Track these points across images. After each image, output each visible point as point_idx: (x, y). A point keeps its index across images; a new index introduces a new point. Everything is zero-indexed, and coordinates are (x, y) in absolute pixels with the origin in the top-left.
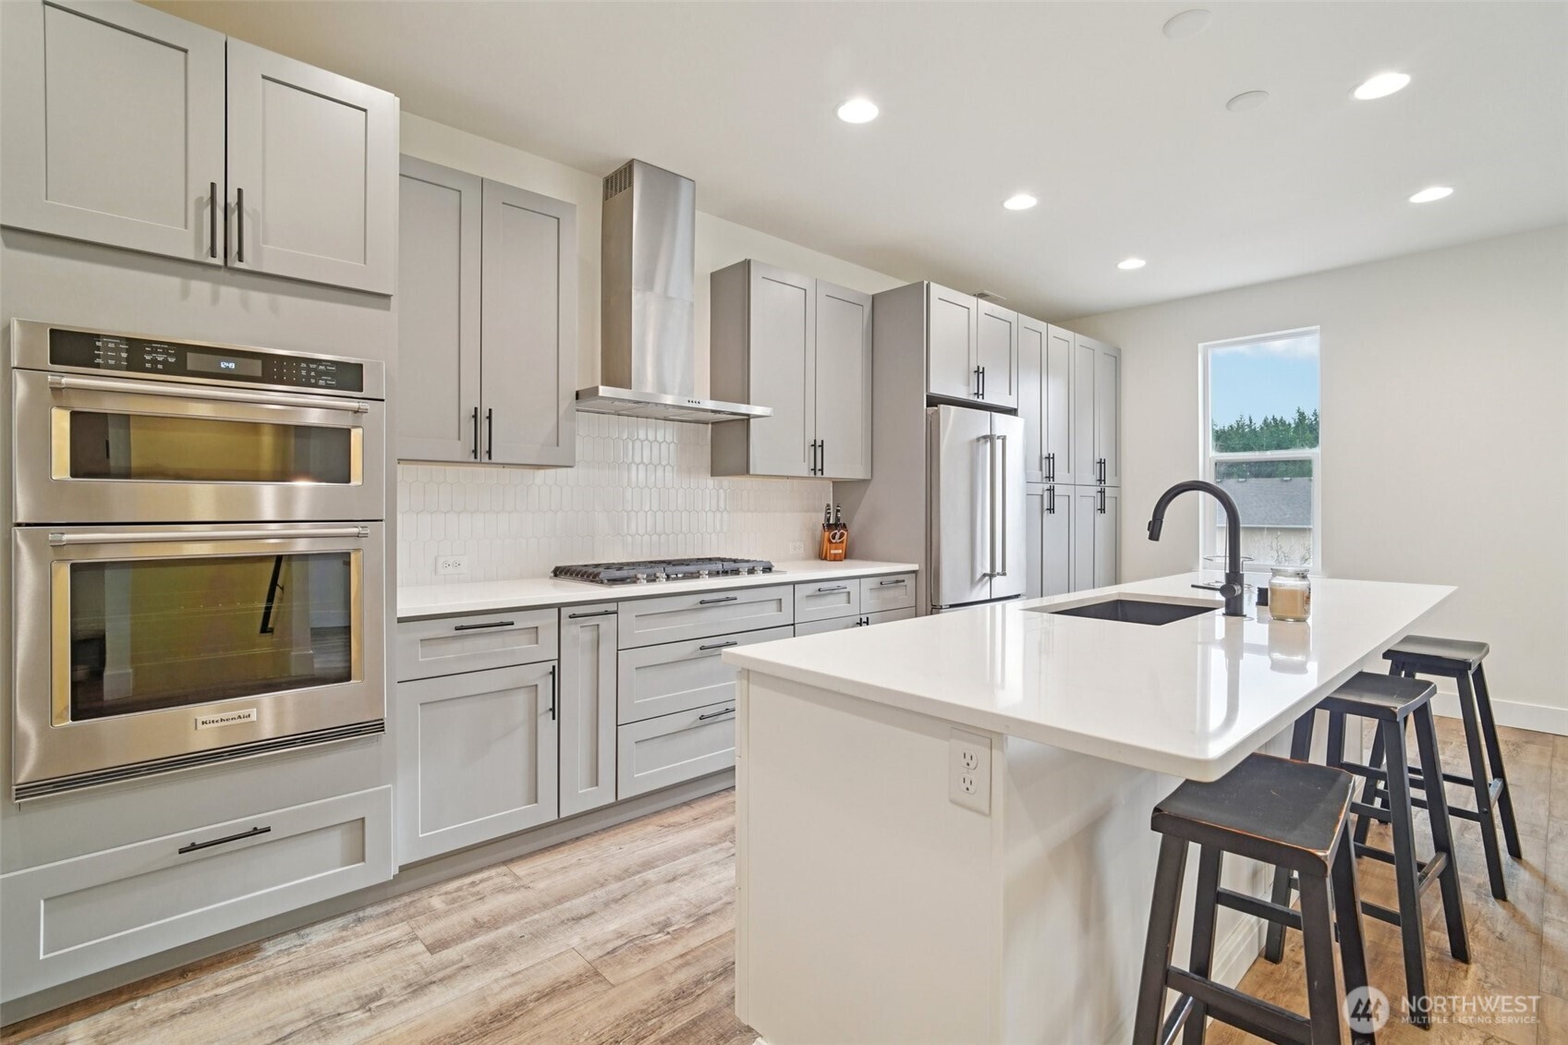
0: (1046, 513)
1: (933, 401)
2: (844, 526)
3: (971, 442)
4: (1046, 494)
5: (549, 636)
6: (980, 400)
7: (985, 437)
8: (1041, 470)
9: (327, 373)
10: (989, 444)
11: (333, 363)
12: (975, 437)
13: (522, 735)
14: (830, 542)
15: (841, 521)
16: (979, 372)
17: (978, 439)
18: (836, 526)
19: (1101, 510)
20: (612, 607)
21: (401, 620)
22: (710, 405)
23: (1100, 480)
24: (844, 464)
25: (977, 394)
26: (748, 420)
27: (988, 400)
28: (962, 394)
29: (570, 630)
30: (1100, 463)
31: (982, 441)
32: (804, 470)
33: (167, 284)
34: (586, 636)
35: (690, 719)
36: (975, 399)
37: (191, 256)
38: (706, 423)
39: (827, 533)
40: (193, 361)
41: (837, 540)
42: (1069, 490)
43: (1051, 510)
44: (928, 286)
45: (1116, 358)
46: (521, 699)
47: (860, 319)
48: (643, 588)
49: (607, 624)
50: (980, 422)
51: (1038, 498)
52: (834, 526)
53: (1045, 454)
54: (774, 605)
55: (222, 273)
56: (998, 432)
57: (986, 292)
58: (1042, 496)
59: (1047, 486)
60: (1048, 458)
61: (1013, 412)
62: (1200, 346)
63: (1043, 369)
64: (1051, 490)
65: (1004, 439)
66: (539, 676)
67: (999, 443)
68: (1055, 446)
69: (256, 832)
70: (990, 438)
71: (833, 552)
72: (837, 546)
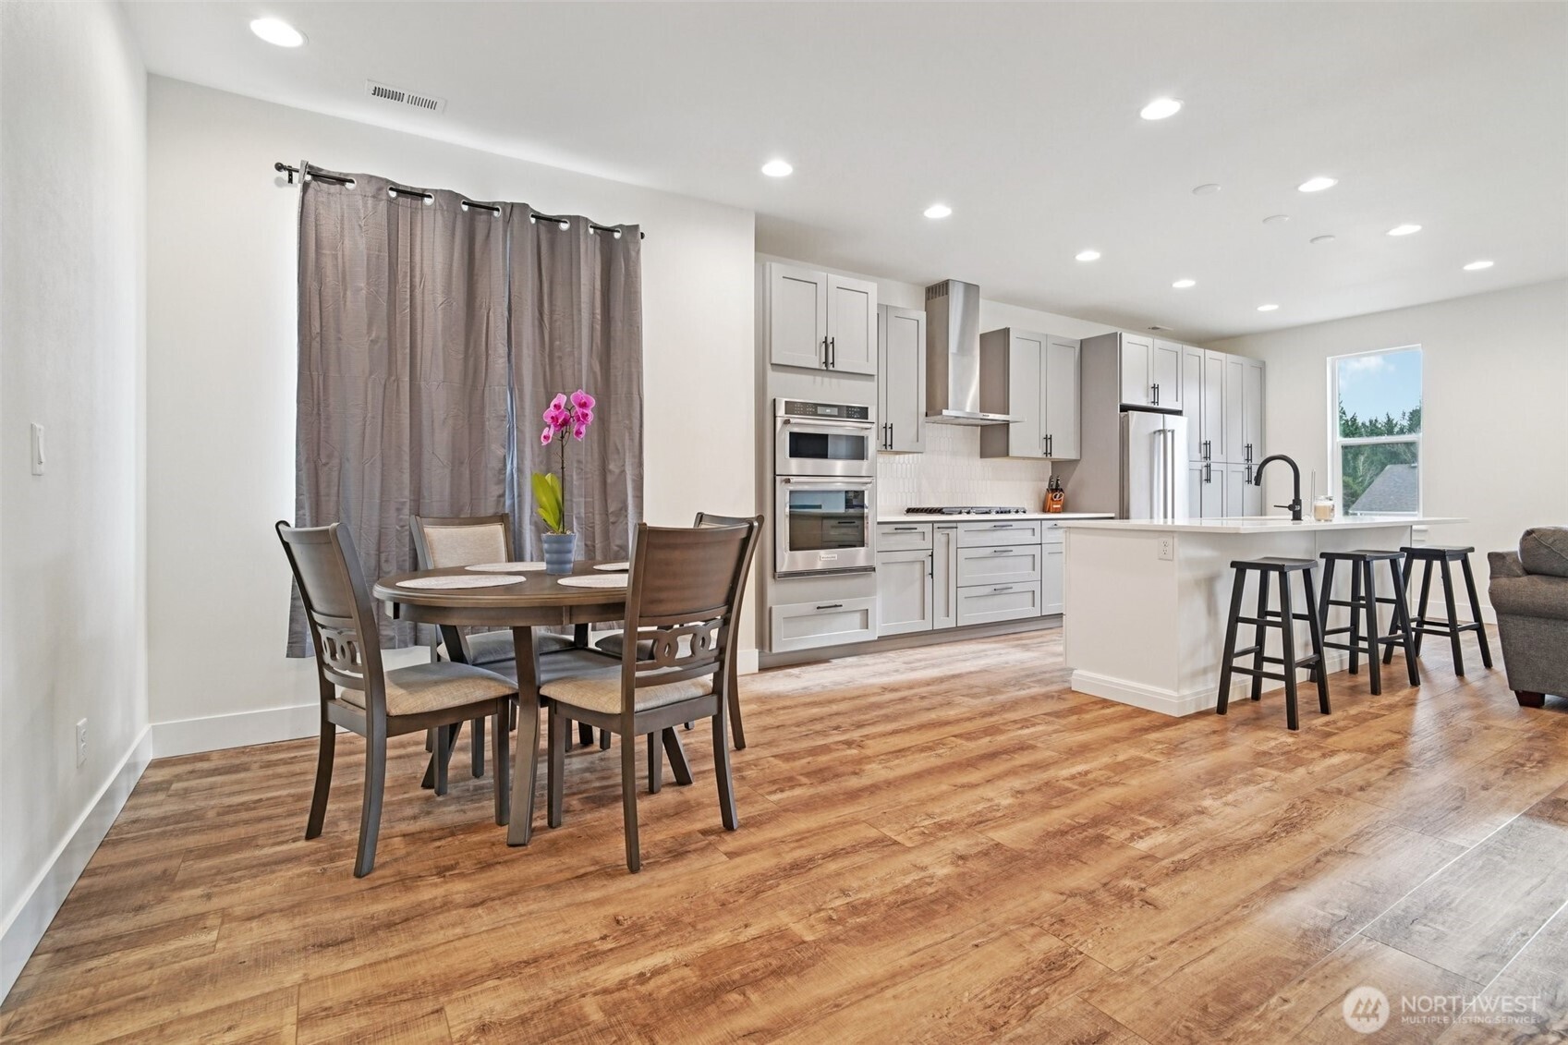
0: (1204, 483)
1: (1125, 408)
2: (1062, 490)
3: (1150, 434)
4: (1204, 470)
5: (928, 536)
6: (1156, 406)
7: (1159, 431)
8: (1200, 452)
9: (855, 412)
10: (1162, 435)
11: (859, 407)
12: (1153, 430)
13: (918, 585)
14: (1052, 499)
15: (1060, 487)
16: (1155, 388)
17: (1155, 433)
18: (1056, 490)
19: (1248, 481)
20: (954, 525)
21: (879, 523)
22: (981, 415)
23: (1248, 460)
24: (1063, 451)
25: (1154, 402)
26: (1008, 424)
27: (1161, 406)
28: (1143, 403)
29: (938, 535)
30: (1248, 447)
31: (1157, 434)
32: (1040, 454)
33: (806, 379)
34: (944, 539)
35: (988, 590)
36: (1152, 405)
37: (817, 367)
38: (977, 425)
39: (1050, 495)
40: (820, 410)
41: (1057, 499)
42: (1223, 467)
43: (1208, 480)
44: (1121, 335)
45: (1262, 368)
46: (918, 567)
47: (1072, 356)
48: (964, 517)
49: (952, 533)
50: (1156, 421)
51: (1198, 473)
52: (1055, 488)
53: (1203, 441)
54: (1030, 531)
55: (826, 373)
56: (1168, 428)
57: (1158, 326)
58: (1201, 471)
59: (1205, 464)
60: (1206, 444)
61: (1179, 413)
62: (1329, 359)
63: (1202, 381)
64: (1208, 466)
65: (1173, 432)
66: (924, 555)
67: (1169, 435)
68: (1211, 435)
69: (836, 606)
70: (1164, 431)
71: (1055, 506)
72: (1057, 503)
